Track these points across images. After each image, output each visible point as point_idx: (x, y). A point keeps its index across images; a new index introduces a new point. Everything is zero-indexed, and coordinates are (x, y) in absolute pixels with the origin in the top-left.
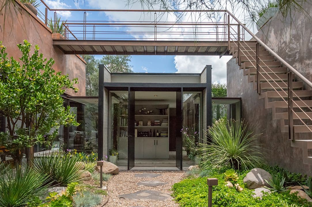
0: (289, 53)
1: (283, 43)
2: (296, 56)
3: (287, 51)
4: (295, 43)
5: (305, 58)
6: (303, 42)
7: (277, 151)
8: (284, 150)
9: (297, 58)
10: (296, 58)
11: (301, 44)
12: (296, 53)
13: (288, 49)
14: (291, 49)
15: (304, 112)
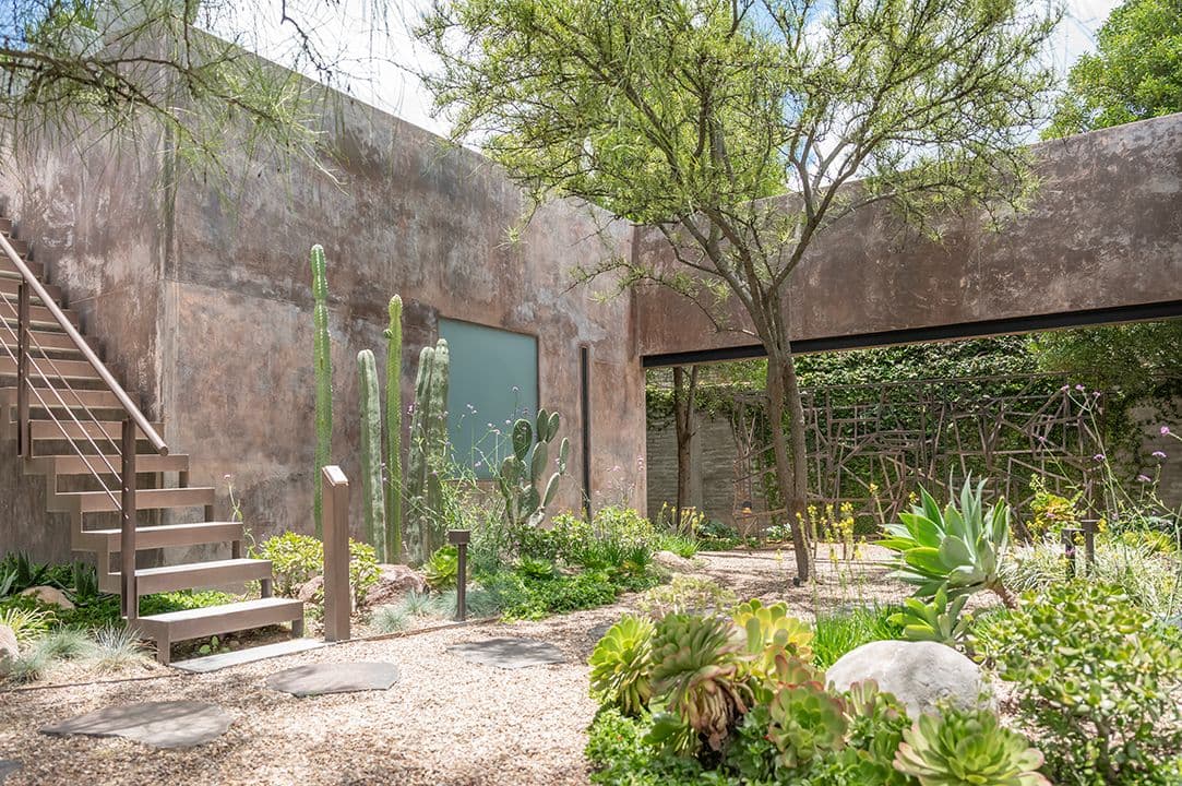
0: (50, 224)
1: (36, 190)
2: (67, 236)
3: (45, 216)
4: (67, 201)
5: (87, 248)
6: (83, 205)
7: (13, 512)
8: (32, 505)
9: (69, 244)
10: (66, 242)
11: (79, 208)
12: (69, 227)
13: (48, 211)
14: (56, 216)
15: (54, 390)
